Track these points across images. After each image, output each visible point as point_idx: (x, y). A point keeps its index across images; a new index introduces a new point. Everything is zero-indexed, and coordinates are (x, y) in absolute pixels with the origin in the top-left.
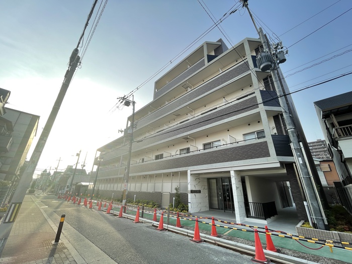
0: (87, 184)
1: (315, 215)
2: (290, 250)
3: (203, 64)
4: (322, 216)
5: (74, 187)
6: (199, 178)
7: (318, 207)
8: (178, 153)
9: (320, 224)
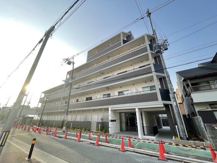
0: (33, 116)
1: (182, 133)
2: (173, 152)
3: (120, 44)
4: (185, 133)
5: (21, 118)
6: (115, 113)
7: (183, 129)
8: (102, 97)
9: (185, 138)
